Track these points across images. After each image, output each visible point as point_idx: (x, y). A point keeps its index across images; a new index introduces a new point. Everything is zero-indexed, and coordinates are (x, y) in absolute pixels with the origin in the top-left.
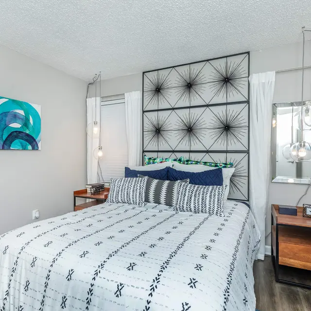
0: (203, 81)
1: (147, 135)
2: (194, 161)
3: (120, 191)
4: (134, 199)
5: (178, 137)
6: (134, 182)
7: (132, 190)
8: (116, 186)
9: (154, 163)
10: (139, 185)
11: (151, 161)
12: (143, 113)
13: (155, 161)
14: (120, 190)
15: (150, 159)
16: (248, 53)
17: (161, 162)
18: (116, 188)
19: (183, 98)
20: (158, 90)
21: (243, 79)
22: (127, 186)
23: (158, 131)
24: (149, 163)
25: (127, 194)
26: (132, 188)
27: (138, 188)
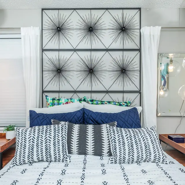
0: (103, 27)
1: (47, 75)
2: (99, 101)
3: (35, 146)
4: (57, 155)
5: (80, 78)
6: (53, 131)
7: (52, 142)
8: (27, 140)
9: (59, 104)
10: (60, 135)
11: (56, 102)
12: (42, 51)
13: (60, 101)
14: (35, 144)
15: (53, 99)
16: (140, 9)
17: (67, 103)
18: (27, 142)
19: (85, 40)
20: (59, 29)
21: (136, 30)
22: (44, 138)
23: (59, 71)
24: (53, 104)
25: (46, 149)
26: (52, 140)
27: (60, 138)
